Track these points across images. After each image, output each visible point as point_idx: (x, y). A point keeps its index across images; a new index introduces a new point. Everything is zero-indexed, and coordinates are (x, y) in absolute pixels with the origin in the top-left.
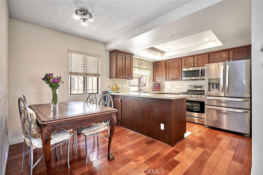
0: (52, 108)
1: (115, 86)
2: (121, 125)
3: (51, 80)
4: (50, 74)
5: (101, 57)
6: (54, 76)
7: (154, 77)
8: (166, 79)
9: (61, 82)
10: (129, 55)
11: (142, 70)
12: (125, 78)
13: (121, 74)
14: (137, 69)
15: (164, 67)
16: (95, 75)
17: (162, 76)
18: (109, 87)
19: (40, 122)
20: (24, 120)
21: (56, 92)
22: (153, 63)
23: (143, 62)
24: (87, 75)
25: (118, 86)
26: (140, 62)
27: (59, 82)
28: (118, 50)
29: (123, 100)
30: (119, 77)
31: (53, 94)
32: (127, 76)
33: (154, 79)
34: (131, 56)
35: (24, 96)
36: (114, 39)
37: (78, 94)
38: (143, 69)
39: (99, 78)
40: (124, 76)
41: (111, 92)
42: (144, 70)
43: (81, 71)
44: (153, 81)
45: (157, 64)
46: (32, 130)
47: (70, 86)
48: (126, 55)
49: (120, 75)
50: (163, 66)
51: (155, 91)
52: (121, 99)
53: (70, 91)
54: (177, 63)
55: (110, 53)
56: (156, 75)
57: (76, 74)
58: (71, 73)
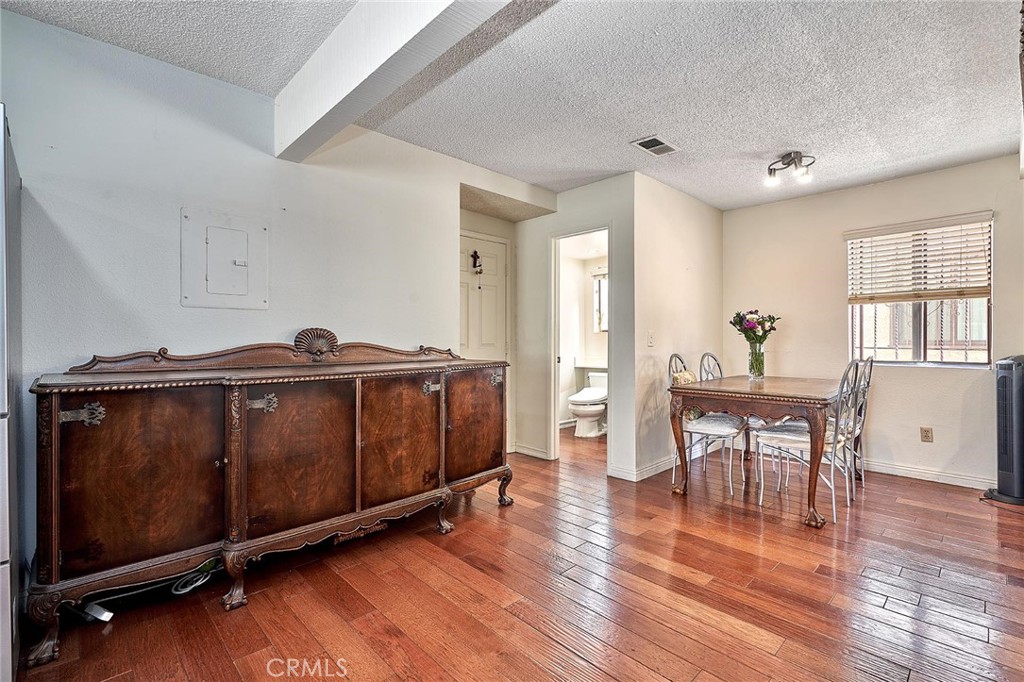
5: (993, 215)
24: (928, 296)
57: (872, 299)
58: (854, 299)
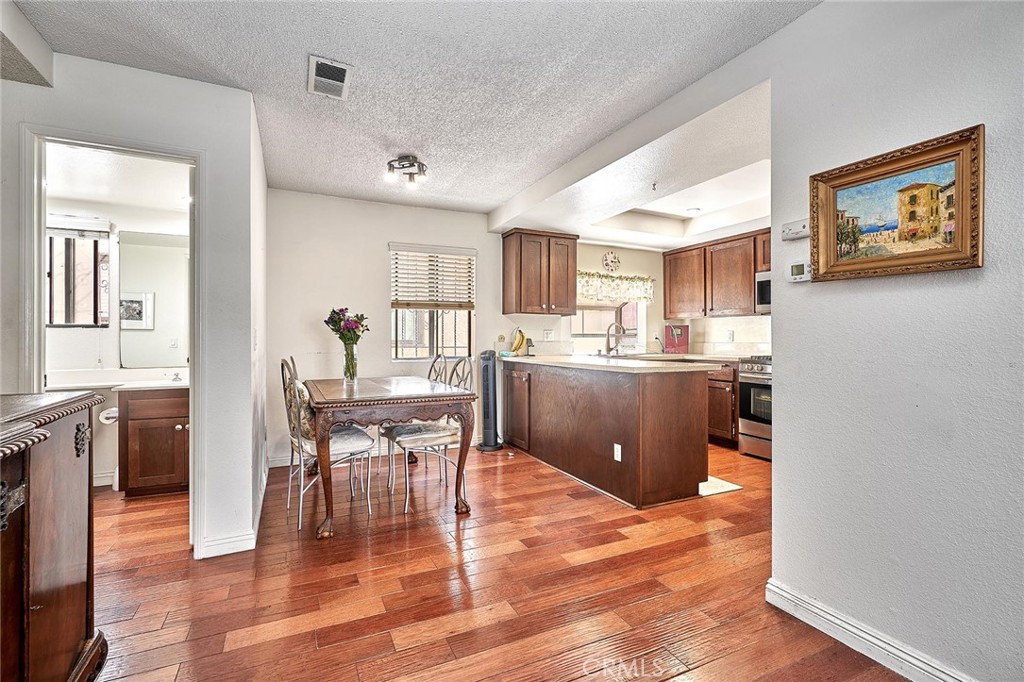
0: (345, 386)
1: (518, 335)
2: (528, 451)
3: (342, 323)
4: (342, 310)
5: (477, 253)
6: (347, 314)
7: (668, 302)
8: (705, 310)
9: (361, 329)
10: (562, 241)
11: (618, 281)
12: (549, 311)
13: (535, 299)
14: (596, 282)
15: (700, 269)
16: (460, 306)
17: (692, 300)
18: (502, 338)
19: (313, 405)
20: (291, 401)
21: (352, 352)
22: (665, 255)
23: (621, 256)
24: (437, 306)
25: (526, 337)
26: (610, 257)
27: (357, 327)
28: (522, 229)
29: (532, 377)
30: (529, 309)
31: (347, 355)
32: (553, 307)
33: (668, 311)
34: (567, 242)
35: (292, 358)
36: (507, 201)
37: (414, 357)
38: (620, 278)
39: (473, 312)
40: (544, 306)
41: (504, 353)
42: (625, 281)
43: (424, 297)
44: (665, 318)
45: (676, 259)
46: (302, 421)
47: (393, 338)
48: (553, 240)
49: (529, 304)
50: (696, 264)
51: (668, 353)
52: (529, 375)
53: (394, 349)
54: (739, 252)
55: (504, 238)
56: (674, 297)
57: (408, 305)
58: (396, 304)
